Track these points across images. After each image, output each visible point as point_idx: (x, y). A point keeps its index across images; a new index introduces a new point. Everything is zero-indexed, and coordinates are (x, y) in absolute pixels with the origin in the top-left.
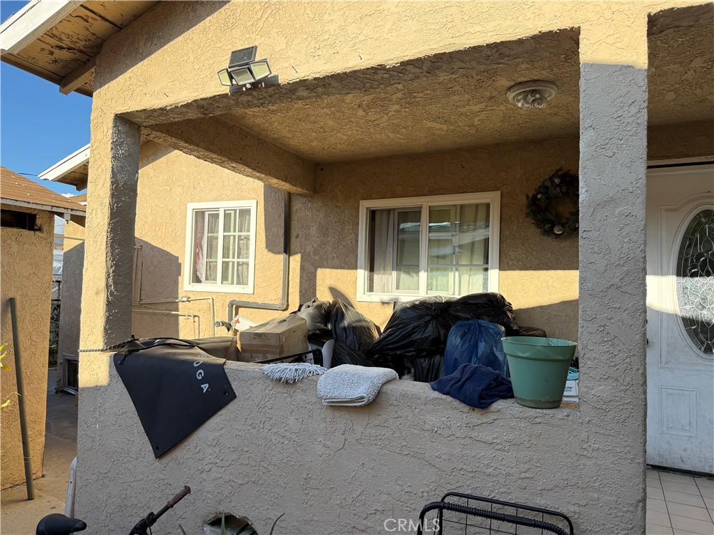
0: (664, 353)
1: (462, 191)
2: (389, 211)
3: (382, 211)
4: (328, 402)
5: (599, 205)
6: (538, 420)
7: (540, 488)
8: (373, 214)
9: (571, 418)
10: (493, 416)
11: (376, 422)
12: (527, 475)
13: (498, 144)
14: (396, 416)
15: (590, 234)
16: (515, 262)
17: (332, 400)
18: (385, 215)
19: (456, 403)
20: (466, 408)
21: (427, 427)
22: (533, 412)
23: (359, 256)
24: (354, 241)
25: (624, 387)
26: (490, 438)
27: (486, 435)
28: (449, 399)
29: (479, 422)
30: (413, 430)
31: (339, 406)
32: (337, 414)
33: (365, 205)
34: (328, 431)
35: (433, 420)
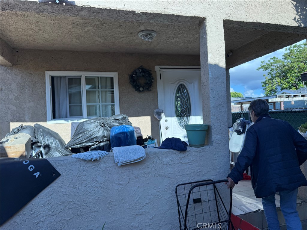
0: (173, 131)
3: (57, 77)
6: (201, 151)
8: (53, 78)
10: (188, 153)
11: (143, 167)
18: (59, 79)
22: (200, 149)
23: (47, 100)
24: (43, 92)
26: (187, 161)
29: (183, 156)
30: (159, 166)
31: (126, 165)
32: (124, 168)
33: (48, 74)
34: (120, 177)
35: (166, 160)
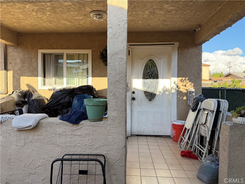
0: (139, 102)
1: (78, 48)
2: (51, 54)
3: (48, 54)
4: (17, 129)
5: (113, 54)
6: (95, 125)
7: (95, 148)
8: (44, 55)
9: (105, 124)
10: (81, 126)
11: (38, 134)
12: (92, 144)
13: (90, 33)
14: (46, 130)
15: (110, 64)
16: (97, 75)
17: (18, 128)
18: (49, 56)
19: (68, 123)
20: (71, 125)
21: (57, 133)
22: (94, 123)
23: (39, 72)
24: (36, 66)
25: (120, 112)
26: (79, 134)
27: (78, 133)
28: (65, 122)
29: (76, 129)
30: (52, 135)
31: (21, 130)
32: (21, 133)
33: (40, 52)
34: (18, 140)
35: (59, 130)
